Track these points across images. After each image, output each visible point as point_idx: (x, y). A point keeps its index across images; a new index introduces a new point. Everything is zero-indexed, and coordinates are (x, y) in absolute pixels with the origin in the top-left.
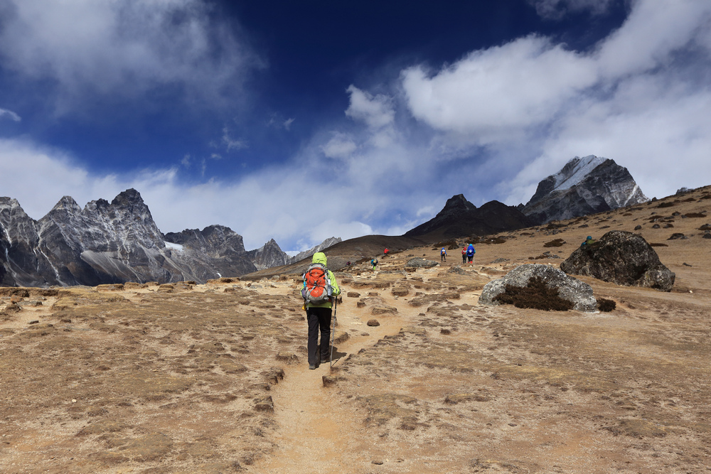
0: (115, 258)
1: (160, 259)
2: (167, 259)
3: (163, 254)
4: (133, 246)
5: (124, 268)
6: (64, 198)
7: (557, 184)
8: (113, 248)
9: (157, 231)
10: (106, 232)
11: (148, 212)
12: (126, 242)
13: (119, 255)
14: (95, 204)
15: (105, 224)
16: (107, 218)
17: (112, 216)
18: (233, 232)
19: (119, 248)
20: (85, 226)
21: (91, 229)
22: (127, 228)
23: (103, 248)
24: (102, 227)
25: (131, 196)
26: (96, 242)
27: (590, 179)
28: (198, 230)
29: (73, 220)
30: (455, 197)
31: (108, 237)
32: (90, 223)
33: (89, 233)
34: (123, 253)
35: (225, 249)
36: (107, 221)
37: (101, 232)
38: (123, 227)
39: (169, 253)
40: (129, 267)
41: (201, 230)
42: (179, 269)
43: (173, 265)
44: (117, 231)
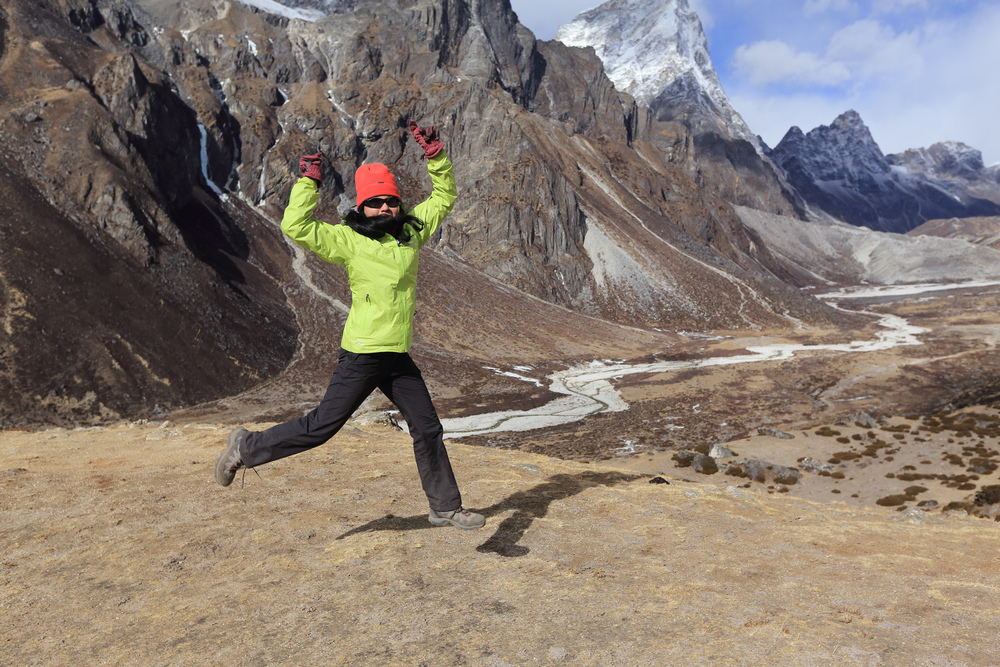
0: (844, 186)
1: (889, 184)
2: (896, 184)
3: (891, 179)
4: (861, 172)
5: (856, 197)
6: (792, 128)
8: (842, 177)
9: (881, 155)
10: (831, 159)
11: (869, 134)
12: (853, 169)
13: (848, 183)
14: (818, 132)
15: (829, 151)
16: (830, 144)
17: (835, 142)
18: (967, 147)
19: (846, 175)
20: (812, 155)
21: (819, 158)
22: (851, 153)
23: (831, 177)
24: (827, 155)
25: (851, 118)
26: (824, 171)
28: (922, 149)
29: (803, 151)
31: (834, 165)
32: (817, 152)
33: (817, 162)
34: (851, 180)
35: (960, 167)
36: (830, 148)
37: (827, 160)
38: (847, 153)
39: (896, 176)
40: (860, 195)
41: (927, 147)
42: (912, 194)
43: (904, 190)
44: (842, 158)
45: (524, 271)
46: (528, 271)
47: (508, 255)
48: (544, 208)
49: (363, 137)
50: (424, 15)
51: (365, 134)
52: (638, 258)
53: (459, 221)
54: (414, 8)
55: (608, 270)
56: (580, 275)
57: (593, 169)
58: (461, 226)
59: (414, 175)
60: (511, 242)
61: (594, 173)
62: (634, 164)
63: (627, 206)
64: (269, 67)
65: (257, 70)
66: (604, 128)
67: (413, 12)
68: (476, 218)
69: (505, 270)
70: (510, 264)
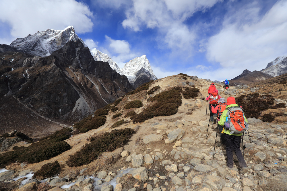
7: (273, 63)
27: (283, 61)
30: (245, 70)
45: (45, 110)
46: (47, 109)
47: (43, 105)
48: (62, 93)
49: (27, 78)
50: (63, 54)
51: (28, 77)
52: (90, 104)
53: (36, 97)
54: (61, 53)
55: (78, 108)
56: (68, 109)
57: (98, 84)
58: (36, 98)
59: (33, 86)
60: (45, 102)
61: (97, 85)
62: (109, 83)
63: (100, 92)
64: (14, 64)
65: (9, 64)
66: (106, 77)
67: (60, 54)
68: (40, 96)
69: (40, 109)
70: (42, 108)
